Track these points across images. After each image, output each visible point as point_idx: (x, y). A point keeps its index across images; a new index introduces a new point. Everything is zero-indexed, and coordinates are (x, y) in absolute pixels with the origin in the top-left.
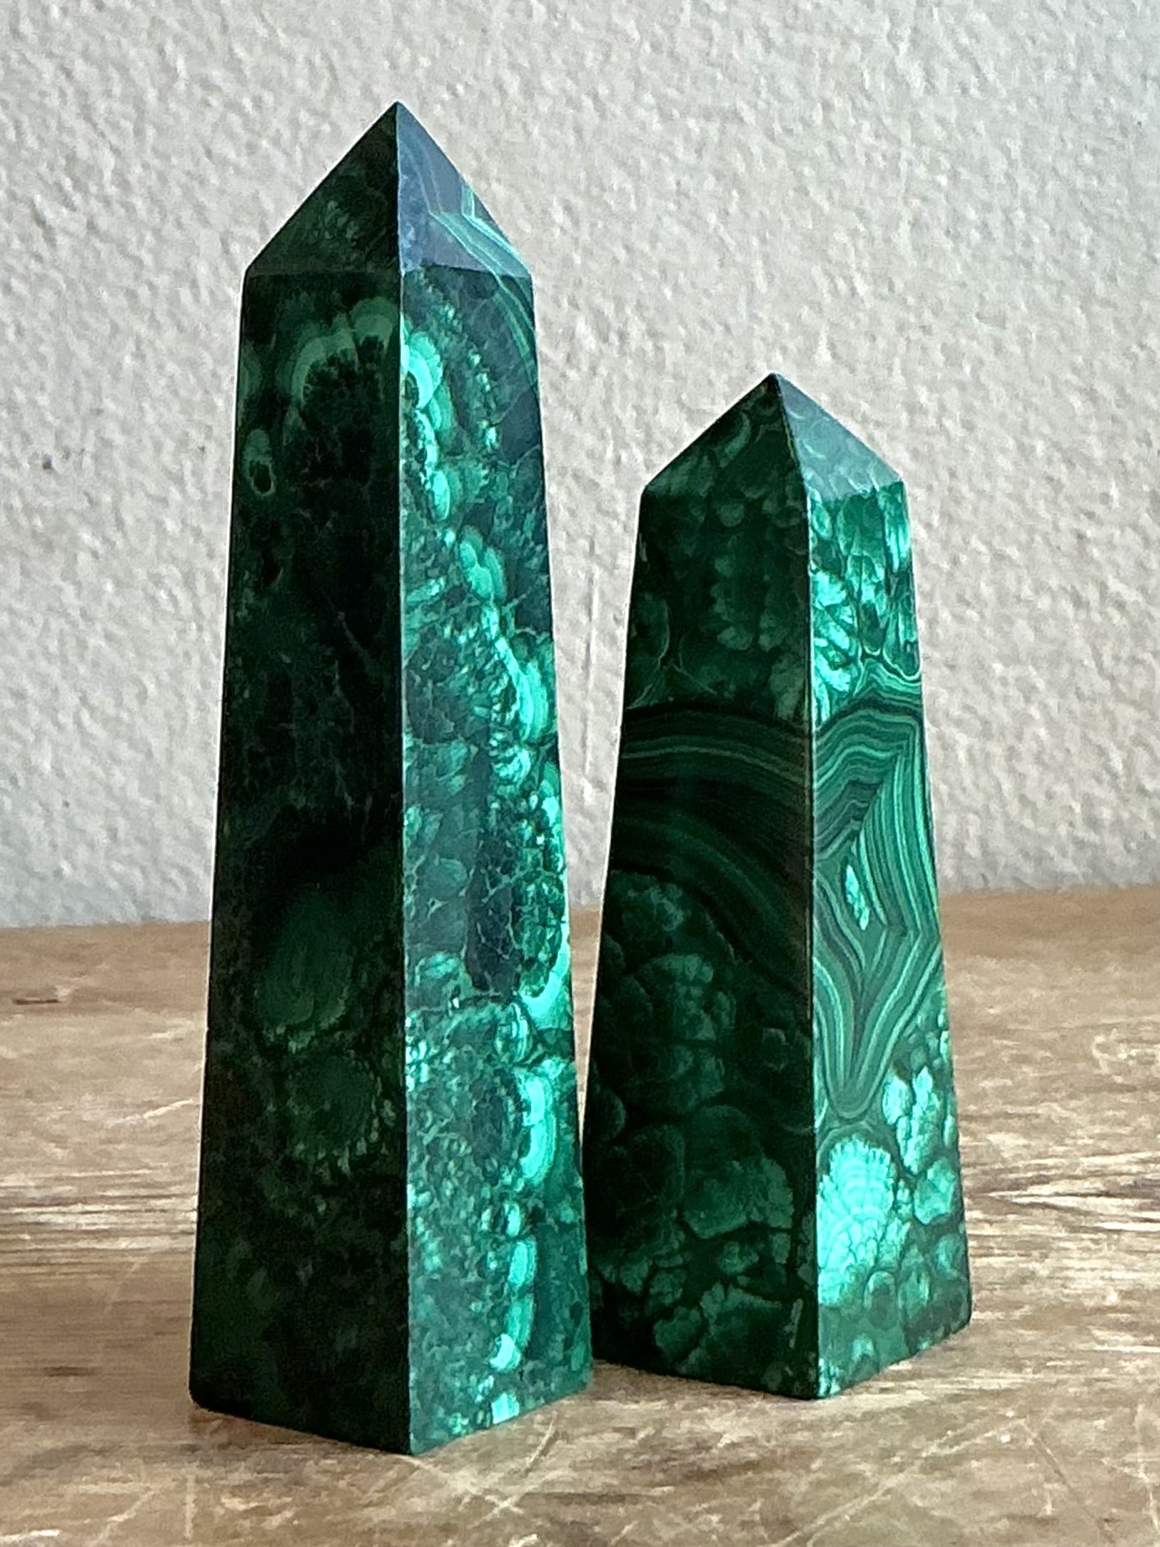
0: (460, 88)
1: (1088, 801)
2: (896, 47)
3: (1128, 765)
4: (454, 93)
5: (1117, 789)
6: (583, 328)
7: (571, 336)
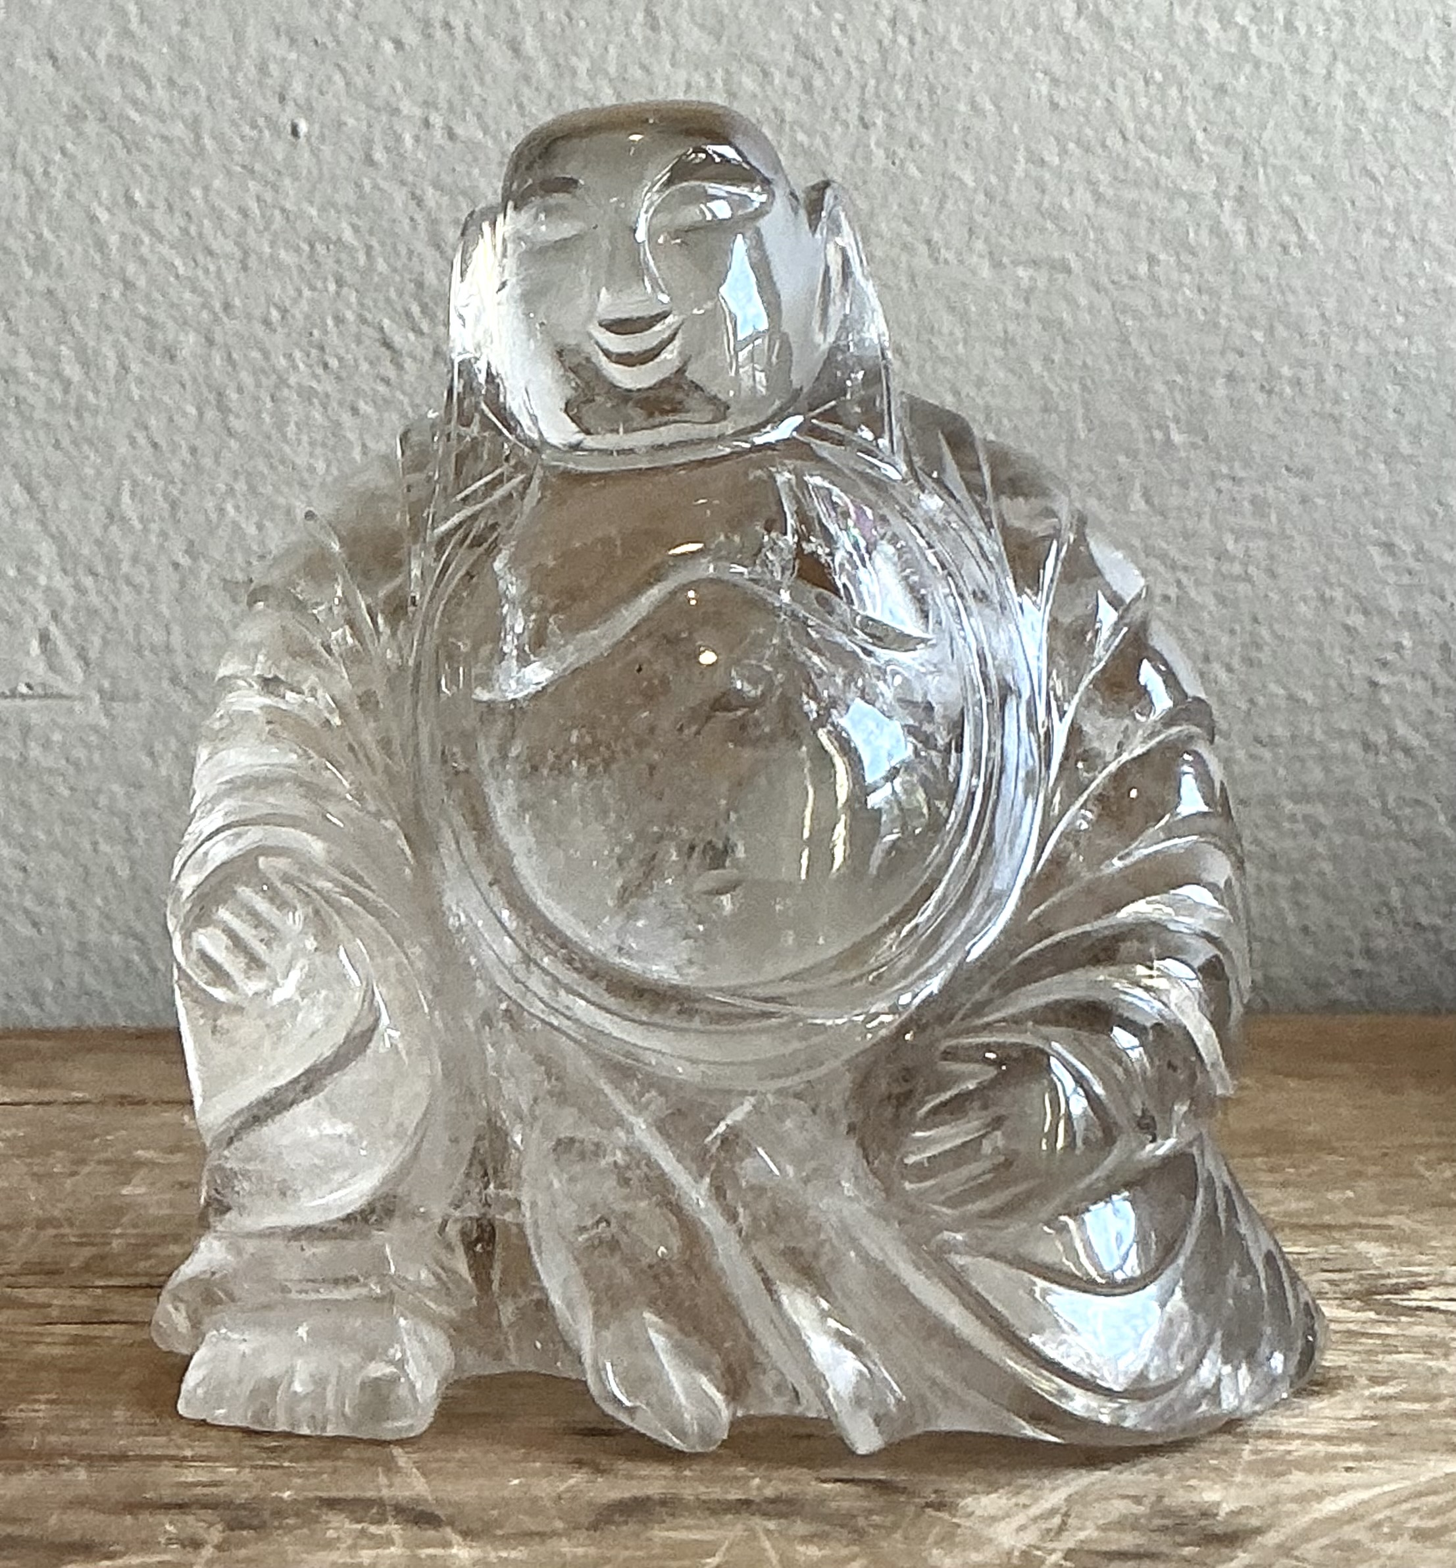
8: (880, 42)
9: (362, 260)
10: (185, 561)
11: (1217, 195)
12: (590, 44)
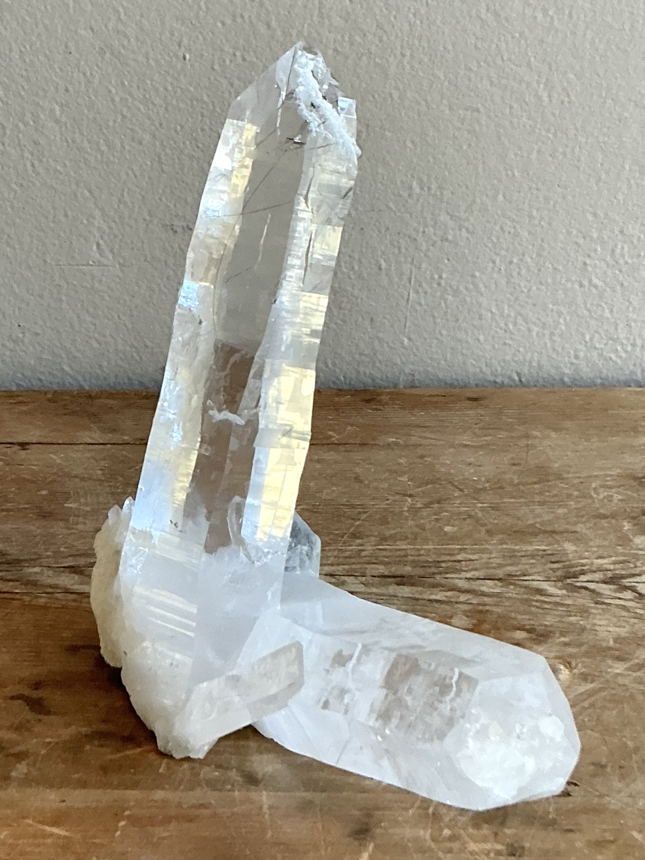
0: (376, 96)
1: (576, 350)
2: (539, 87)
3: (591, 339)
4: (374, 97)
5: (587, 347)
6: (415, 184)
7: (411, 188)
8: (410, 22)
9: (211, 107)
10: (148, 218)
11: (538, 82)
12: (297, 24)
